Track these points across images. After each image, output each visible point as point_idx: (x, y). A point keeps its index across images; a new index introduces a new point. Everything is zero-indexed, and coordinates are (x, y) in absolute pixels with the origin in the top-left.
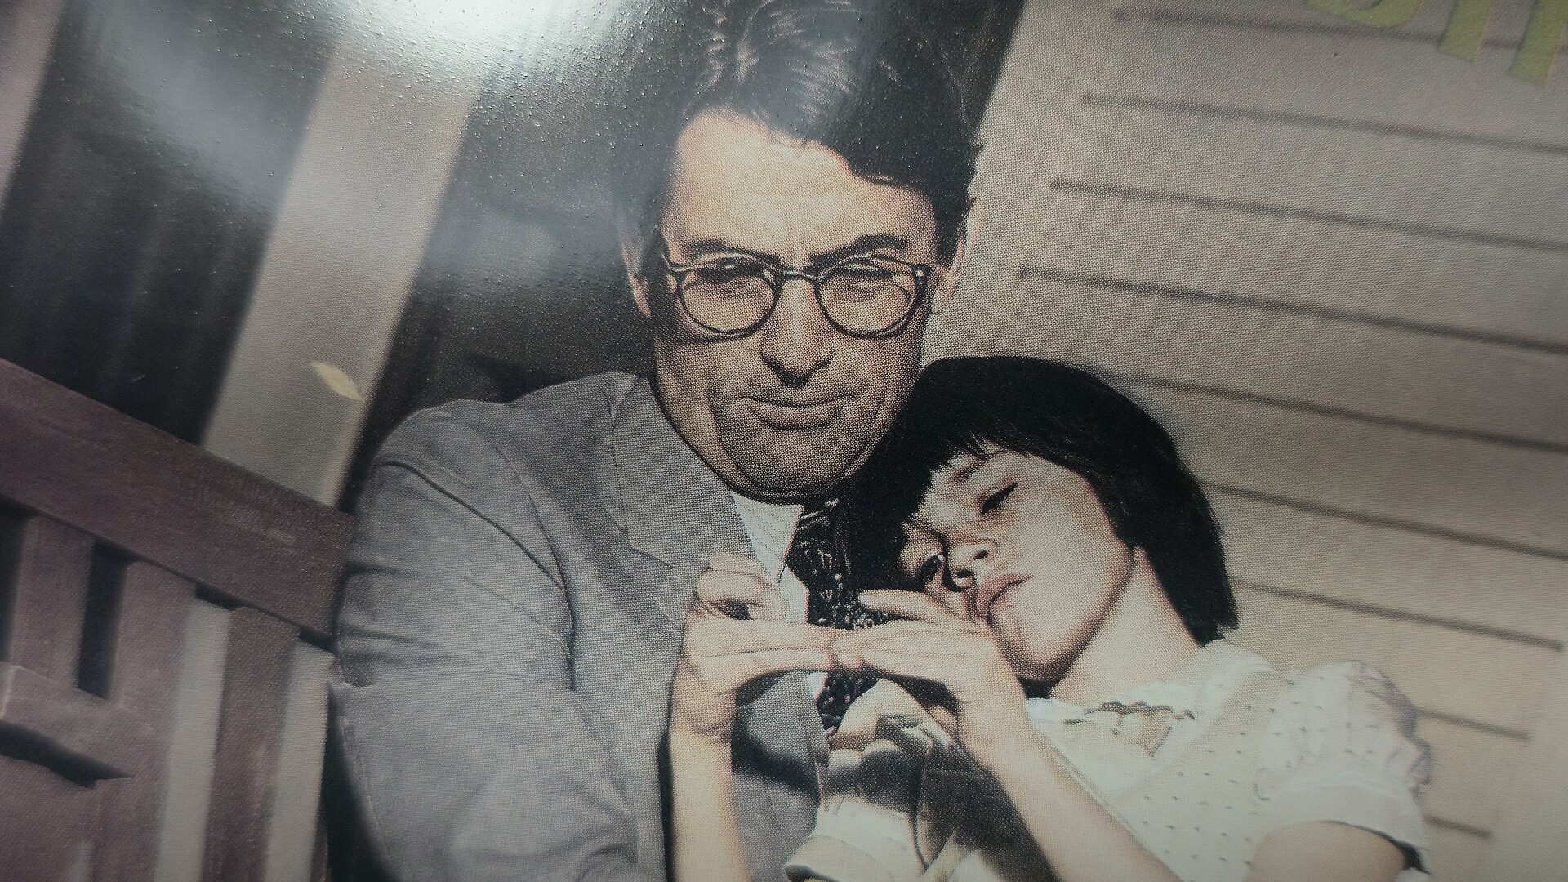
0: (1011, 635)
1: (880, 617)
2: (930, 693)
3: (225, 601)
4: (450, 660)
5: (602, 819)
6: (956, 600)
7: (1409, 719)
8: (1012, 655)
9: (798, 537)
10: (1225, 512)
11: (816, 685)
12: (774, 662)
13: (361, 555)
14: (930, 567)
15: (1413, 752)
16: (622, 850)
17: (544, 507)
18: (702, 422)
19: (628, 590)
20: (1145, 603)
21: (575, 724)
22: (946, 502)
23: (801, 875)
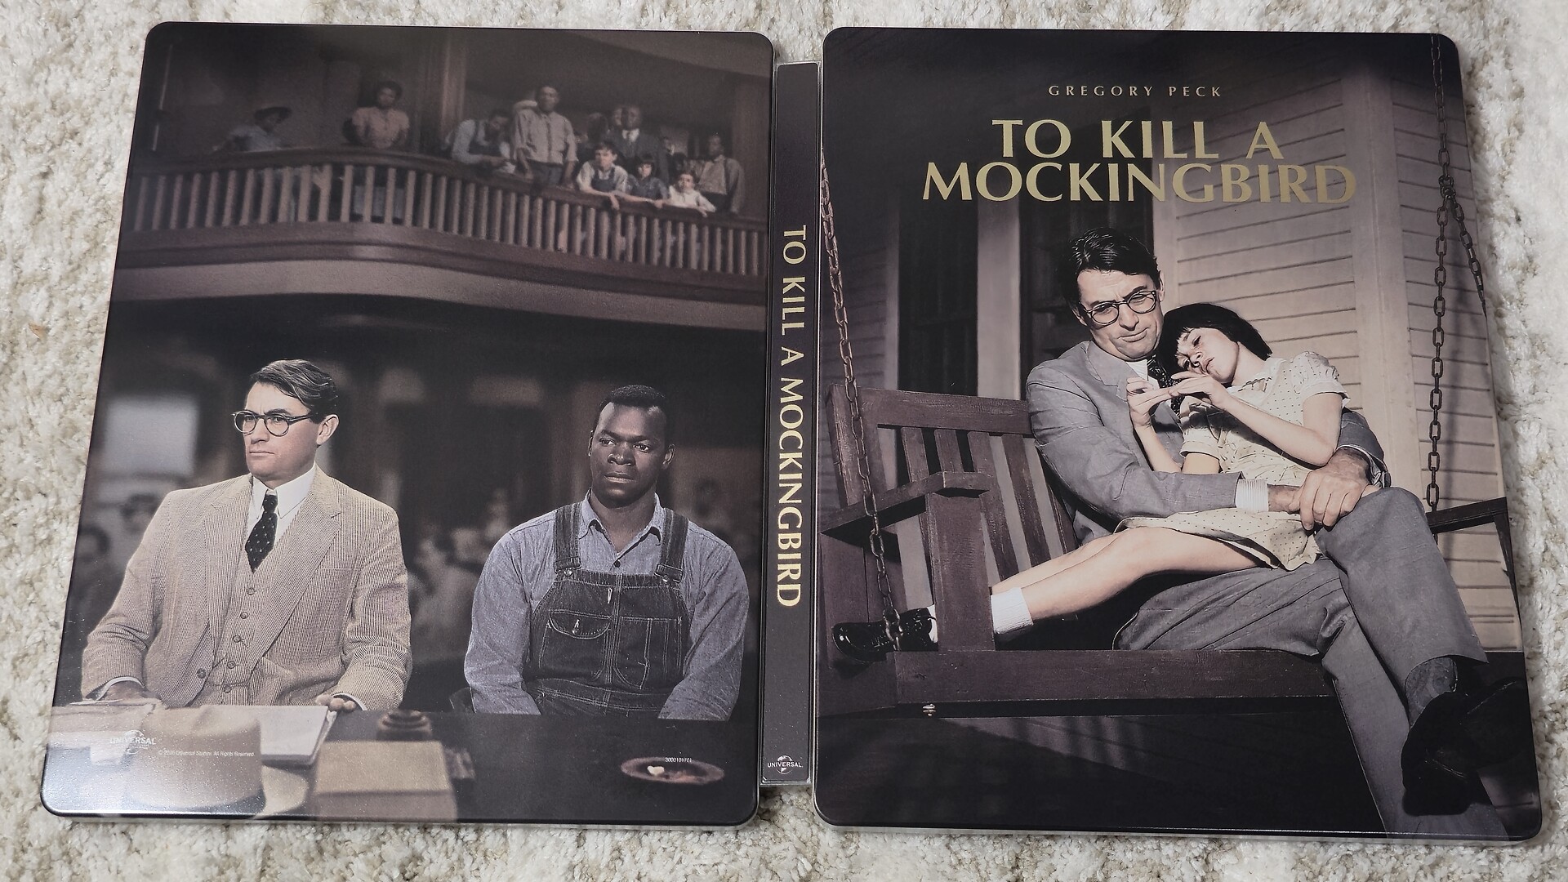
0: (1215, 374)
1: (1178, 381)
2: (1200, 395)
3: (1000, 434)
4: (1066, 429)
5: (1125, 456)
6: (1197, 370)
7: (1326, 362)
8: (1218, 379)
9: (1149, 368)
10: (1255, 325)
11: (1169, 403)
12: (1155, 401)
13: (1032, 410)
14: (1187, 364)
15: (1331, 370)
16: (1134, 463)
17: (1078, 381)
18: (1111, 347)
19: (1109, 396)
20: (1245, 354)
21: (1109, 435)
22: (1184, 346)
23: (1186, 453)
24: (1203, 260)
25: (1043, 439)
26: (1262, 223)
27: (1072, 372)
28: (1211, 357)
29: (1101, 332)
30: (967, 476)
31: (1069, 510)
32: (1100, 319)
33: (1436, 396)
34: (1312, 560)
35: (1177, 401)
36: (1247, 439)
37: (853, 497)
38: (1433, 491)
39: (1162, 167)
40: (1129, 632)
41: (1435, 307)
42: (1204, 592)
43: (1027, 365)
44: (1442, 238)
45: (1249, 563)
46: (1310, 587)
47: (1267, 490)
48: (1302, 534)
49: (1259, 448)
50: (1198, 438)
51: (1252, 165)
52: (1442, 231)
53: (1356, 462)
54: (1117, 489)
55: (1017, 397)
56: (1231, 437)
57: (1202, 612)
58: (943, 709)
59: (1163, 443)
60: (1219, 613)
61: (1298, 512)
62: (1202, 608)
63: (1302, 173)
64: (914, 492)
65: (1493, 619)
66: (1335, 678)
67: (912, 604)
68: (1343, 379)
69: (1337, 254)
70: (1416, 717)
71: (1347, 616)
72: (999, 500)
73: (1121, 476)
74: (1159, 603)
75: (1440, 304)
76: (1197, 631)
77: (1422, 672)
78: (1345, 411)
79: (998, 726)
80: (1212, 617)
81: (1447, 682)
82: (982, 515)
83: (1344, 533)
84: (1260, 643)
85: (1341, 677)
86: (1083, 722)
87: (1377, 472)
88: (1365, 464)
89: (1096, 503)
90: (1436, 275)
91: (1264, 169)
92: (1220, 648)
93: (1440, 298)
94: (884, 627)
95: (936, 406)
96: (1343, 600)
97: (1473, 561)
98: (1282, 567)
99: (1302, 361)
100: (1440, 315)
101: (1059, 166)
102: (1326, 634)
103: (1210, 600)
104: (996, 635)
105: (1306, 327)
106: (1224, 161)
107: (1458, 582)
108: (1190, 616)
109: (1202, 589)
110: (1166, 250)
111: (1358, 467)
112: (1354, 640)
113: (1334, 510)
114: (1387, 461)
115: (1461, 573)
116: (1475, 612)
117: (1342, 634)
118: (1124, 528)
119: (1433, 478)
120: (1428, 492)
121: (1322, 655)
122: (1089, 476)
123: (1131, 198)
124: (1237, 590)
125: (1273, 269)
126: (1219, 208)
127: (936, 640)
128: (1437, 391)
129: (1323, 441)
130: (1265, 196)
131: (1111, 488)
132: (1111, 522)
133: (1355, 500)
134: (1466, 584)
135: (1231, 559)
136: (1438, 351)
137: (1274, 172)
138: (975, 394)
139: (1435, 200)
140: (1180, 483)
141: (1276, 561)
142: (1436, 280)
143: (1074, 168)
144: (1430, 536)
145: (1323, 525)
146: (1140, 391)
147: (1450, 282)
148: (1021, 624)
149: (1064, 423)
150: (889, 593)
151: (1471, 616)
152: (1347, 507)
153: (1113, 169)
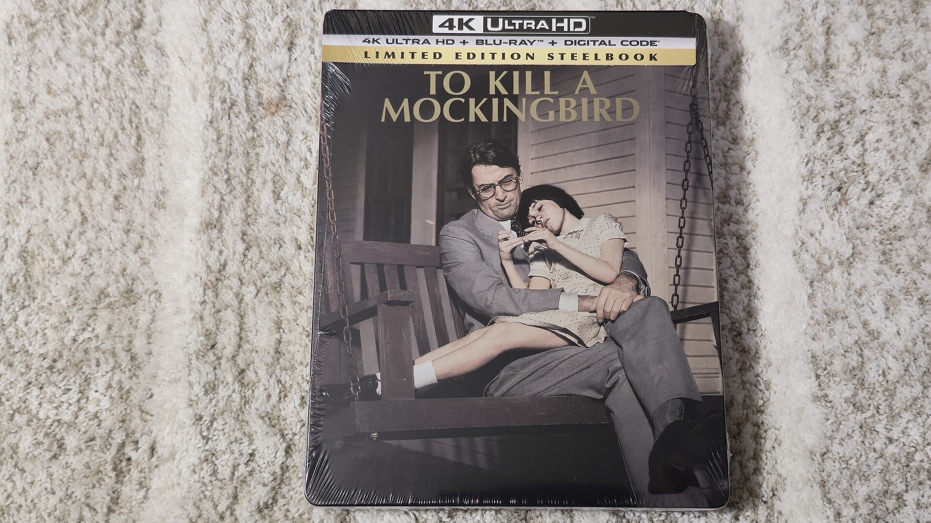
0: (550, 228)
1: (529, 232)
2: (541, 241)
3: (422, 267)
4: (462, 263)
5: (496, 279)
6: (540, 226)
7: (616, 220)
8: (552, 231)
9: (511, 225)
10: (575, 198)
11: (522, 246)
12: (515, 245)
13: (442, 252)
14: (534, 222)
15: (619, 225)
16: (501, 283)
17: (470, 234)
18: (490, 212)
19: (487, 242)
20: (569, 216)
21: (486, 266)
22: (533, 211)
23: (531, 277)
24: (546, 158)
25: (448, 269)
26: (582, 134)
27: (466, 228)
28: (548, 218)
29: (484, 203)
30: (403, 293)
31: (461, 312)
32: (485, 195)
33: (680, 240)
34: (602, 341)
35: (527, 245)
36: (567, 268)
37: (334, 308)
38: (675, 298)
39: (524, 100)
40: (493, 386)
41: (683, 185)
42: (538, 362)
43: (440, 223)
44: (689, 142)
45: (565, 343)
46: (600, 357)
47: (577, 299)
48: (596, 325)
49: (574, 273)
50: (539, 268)
51: (578, 99)
52: (689, 138)
53: (631, 281)
54: (490, 299)
55: (434, 244)
56: (558, 267)
57: (537, 373)
58: (383, 435)
59: (518, 270)
60: (546, 374)
61: (595, 311)
62: (537, 371)
63: (607, 102)
64: (370, 303)
65: (707, 375)
66: (612, 412)
67: (367, 372)
68: (625, 230)
69: (626, 153)
70: (658, 435)
71: (621, 374)
72: (421, 308)
73: (493, 291)
74: (512, 368)
75: (685, 183)
76: (533, 384)
77: (663, 408)
78: (626, 250)
79: (414, 445)
80: (542, 376)
81: (678, 414)
82: (410, 316)
83: (622, 324)
84: (569, 391)
85: (616, 411)
86: (464, 441)
87: (643, 287)
88: (636, 282)
89: (478, 308)
90: (685, 165)
91: (584, 101)
92: (546, 395)
93: (686, 179)
94: (350, 386)
95: (386, 250)
96: (619, 364)
97: (697, 340)
98: (585, 345)
99: (602, 219)
100: (685, 190)
101: (463, 100)
102: (608, 386)
103: (541, 366)
104: (416, 390)
105: (605, 198)
106: (562, 96)
107: (687, 353)
108: (529, 376)
109: (537, 359)
110: (525, 153)
111: (631, 284)
112: (625, 389)
113: (616, 310)
114: (649, 280)
115: (689, 348)
116: (697, 372)
117: (618, 385)
118: (493, 323)
119: (676, 290)
120: (672, 298)
121: (605, 398)
122: (474, 291)
123: (505, 120)
124: (556, 360)
125: (587, 163)
126: (557, 125)
127: (380, 393)
128: (681, 237)
129: (612, 268)
130: (585, 118)
131: (487, 299)
132: (486, 319)
133: (629, 303)
134: (692, 354)
135: (556, 341)
136: (683, 213)
137: (591, 102)
138: (409, 242)
139: (687, 119)
140: (526, 295)
141: (580, 341)
142: (684, 168)
143: (472, 101)
144: (671, 325)
145: (610, 320)
146: (506, 239)
147: (692, 169)
148: (430, 383)
149: (461, 260)
150: (353, 366)
151: (694, 374)
152: (624, 308)
153: (495, 101)
